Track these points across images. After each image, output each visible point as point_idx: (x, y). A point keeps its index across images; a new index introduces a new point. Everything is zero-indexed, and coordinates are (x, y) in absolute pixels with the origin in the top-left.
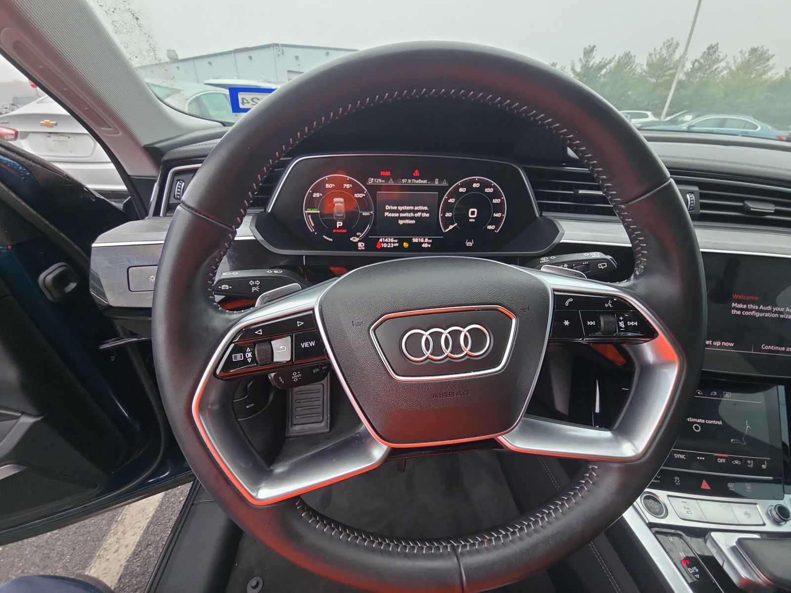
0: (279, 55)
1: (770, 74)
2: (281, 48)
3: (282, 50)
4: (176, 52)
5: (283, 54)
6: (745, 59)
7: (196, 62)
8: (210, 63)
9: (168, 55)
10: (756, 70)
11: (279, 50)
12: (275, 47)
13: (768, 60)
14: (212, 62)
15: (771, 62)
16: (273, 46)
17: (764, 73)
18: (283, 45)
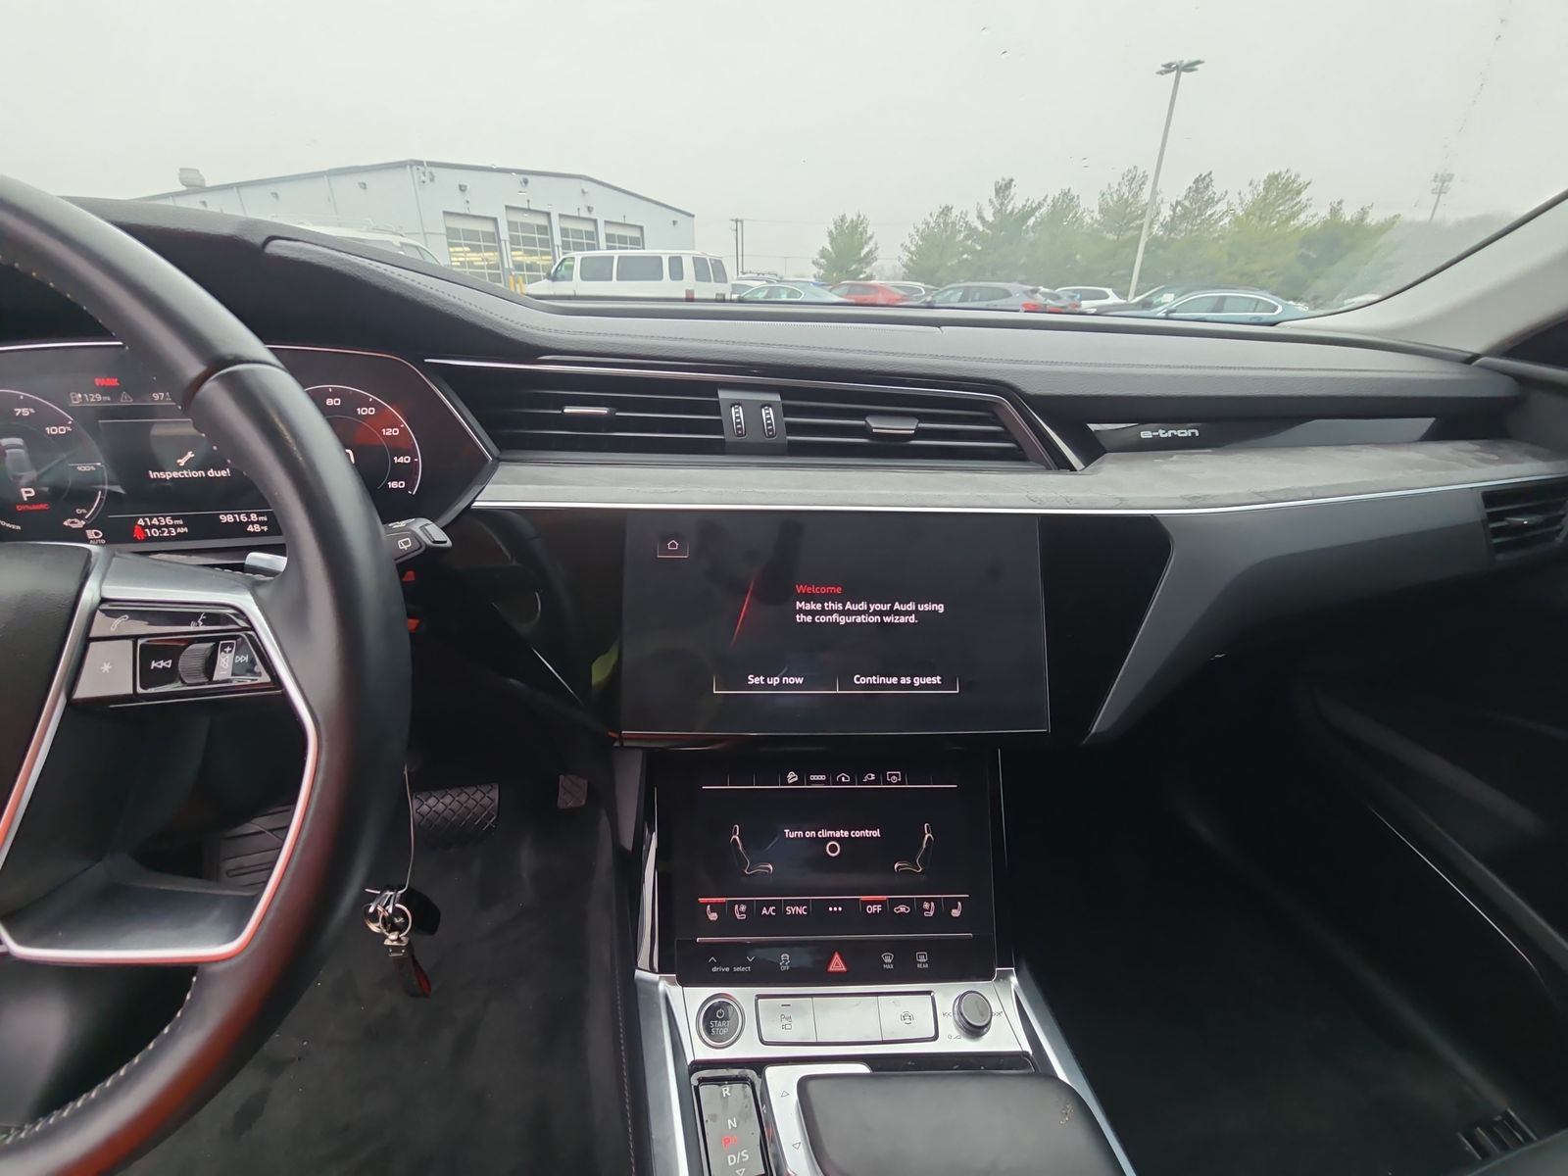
0: (424, 182)
1: (1302, 217)
2: (429, 169)
3: (431, 173)
4: (201, 173)
5: (432, 180)
6: (1258, 195)
7: (244, 191)
8: (276, 195)
9: (180, 179)
10: (1279, 212)
11: (424, 174)
12: (415, 167)
13: (1299, 193)
14: (279, 193)
15: (1304, 197)
16: (411, 166)
17: (1294, 216)
18: (431, 164)
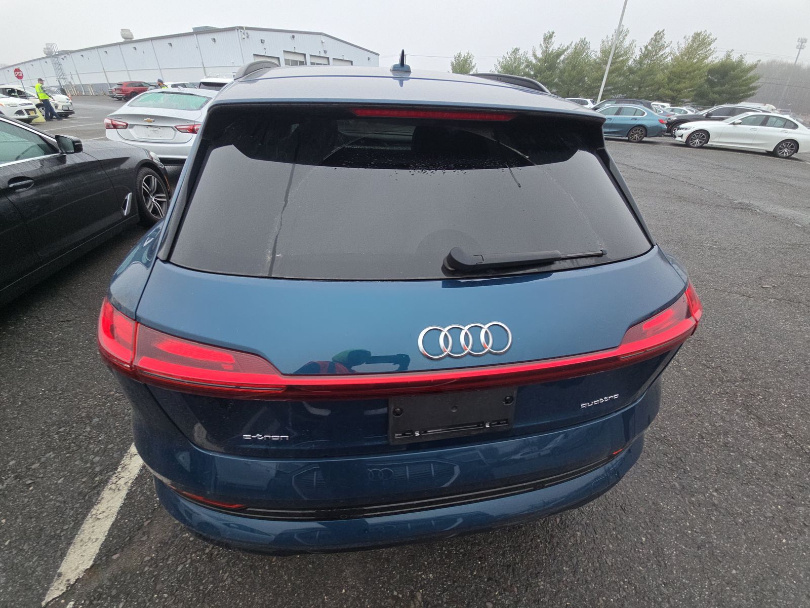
0: (244, 38)
1: (710, 59)
2: (246, 31)
3: (247, 33)
4: (131, 31)
5: (248, 37)
6: (689, 44)
7: (154, 42)
8: (171, 44)
9: (122, 35)
10: (699, 54)
11: (244, 34)
12: (239, 30)
13: (710, 44)
15: (712, 46)
16: (237, 30)
17: (706, 57)
18: (247, 28)
